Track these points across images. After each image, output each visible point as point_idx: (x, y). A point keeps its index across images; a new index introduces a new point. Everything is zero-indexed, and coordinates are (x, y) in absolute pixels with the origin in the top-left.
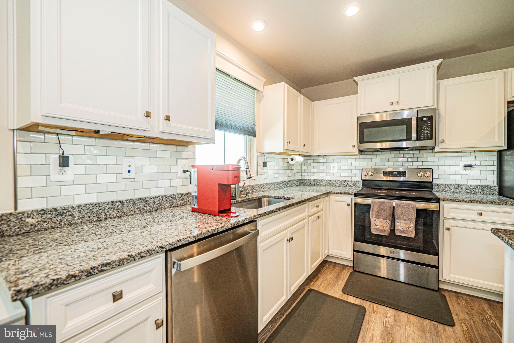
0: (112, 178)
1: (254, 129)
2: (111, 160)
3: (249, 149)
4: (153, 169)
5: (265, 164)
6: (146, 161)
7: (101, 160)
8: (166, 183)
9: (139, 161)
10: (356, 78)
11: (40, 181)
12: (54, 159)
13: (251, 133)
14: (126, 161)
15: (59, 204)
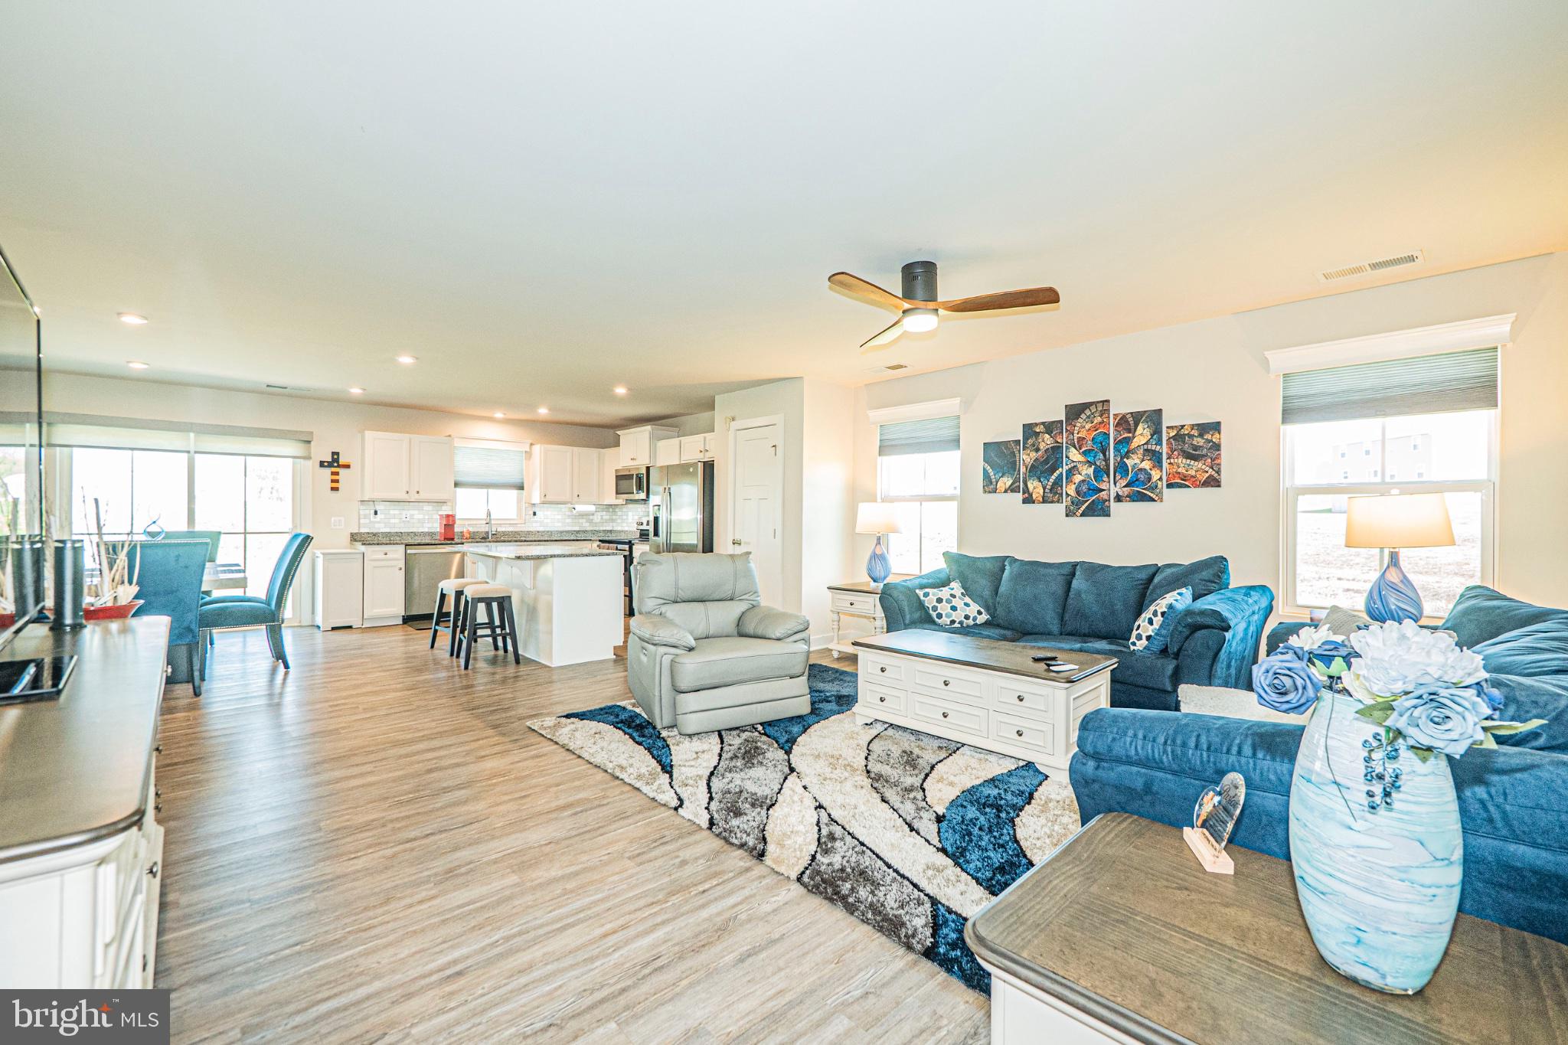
0: (397, 521)
1: (523, 483)
2: (397, 512)
3: (519, 501)
4: (421, 517)
5: (535, 514)
6: (416, 512)
7: (392, 512)
8: (430, 525)
9: (412, 512)
10: (618, 432)
11: (367, 521)
12: (373, 512)
13: (521, 487)
14: (404, 512)
15: (375, 531)
